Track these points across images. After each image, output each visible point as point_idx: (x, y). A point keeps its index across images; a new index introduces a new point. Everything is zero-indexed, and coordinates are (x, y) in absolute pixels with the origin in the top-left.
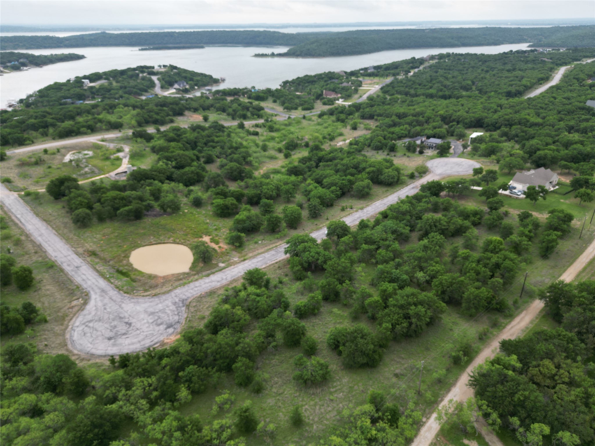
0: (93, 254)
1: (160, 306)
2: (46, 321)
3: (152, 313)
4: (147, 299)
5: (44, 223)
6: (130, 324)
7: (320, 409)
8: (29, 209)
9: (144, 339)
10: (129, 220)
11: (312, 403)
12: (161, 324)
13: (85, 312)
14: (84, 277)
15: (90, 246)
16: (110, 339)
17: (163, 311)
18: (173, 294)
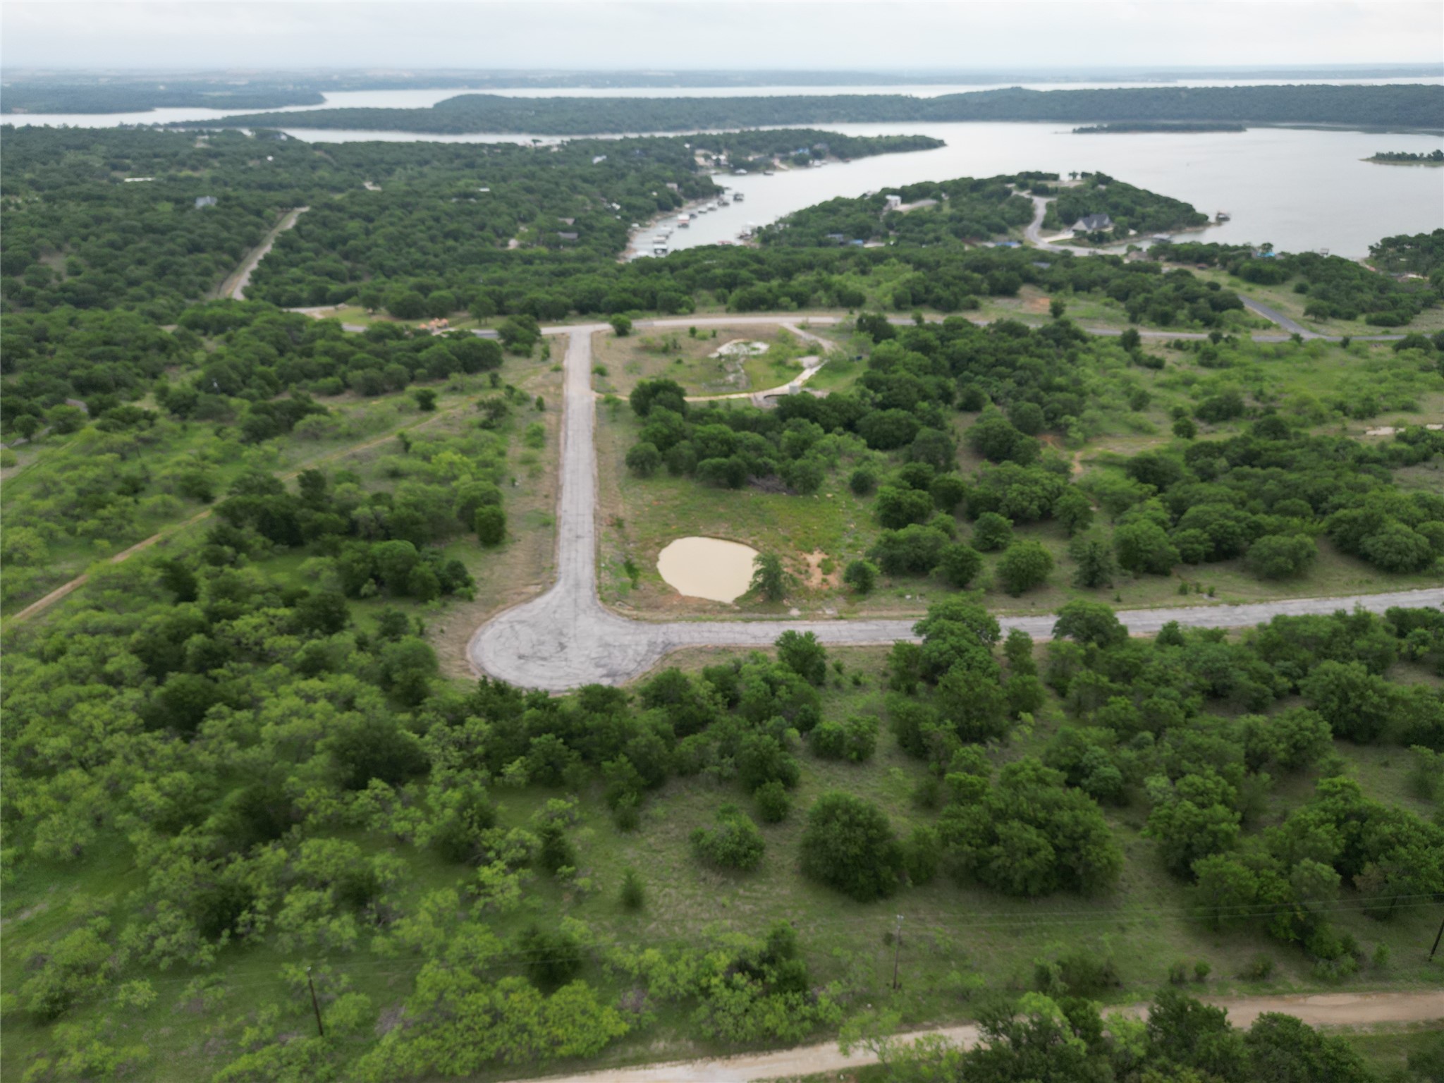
0: (618, 524)
1: (627, 639)
2: (470, 599)
3: (607, 645)
4: (620, 621)
5: (593, 454)
6: (562, 647)
7: (691, 906)
8: (592, 424)
9: (559, 678)
10: (719, 485)
11: (688, 891)
12: (604, 666)
13: (529, 606)
14: (573, 555)
15: (623, 510)
16: (521, 657)
17: (623, 648)
18: (664, 628)
